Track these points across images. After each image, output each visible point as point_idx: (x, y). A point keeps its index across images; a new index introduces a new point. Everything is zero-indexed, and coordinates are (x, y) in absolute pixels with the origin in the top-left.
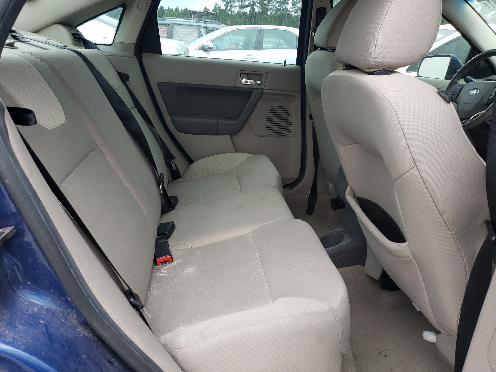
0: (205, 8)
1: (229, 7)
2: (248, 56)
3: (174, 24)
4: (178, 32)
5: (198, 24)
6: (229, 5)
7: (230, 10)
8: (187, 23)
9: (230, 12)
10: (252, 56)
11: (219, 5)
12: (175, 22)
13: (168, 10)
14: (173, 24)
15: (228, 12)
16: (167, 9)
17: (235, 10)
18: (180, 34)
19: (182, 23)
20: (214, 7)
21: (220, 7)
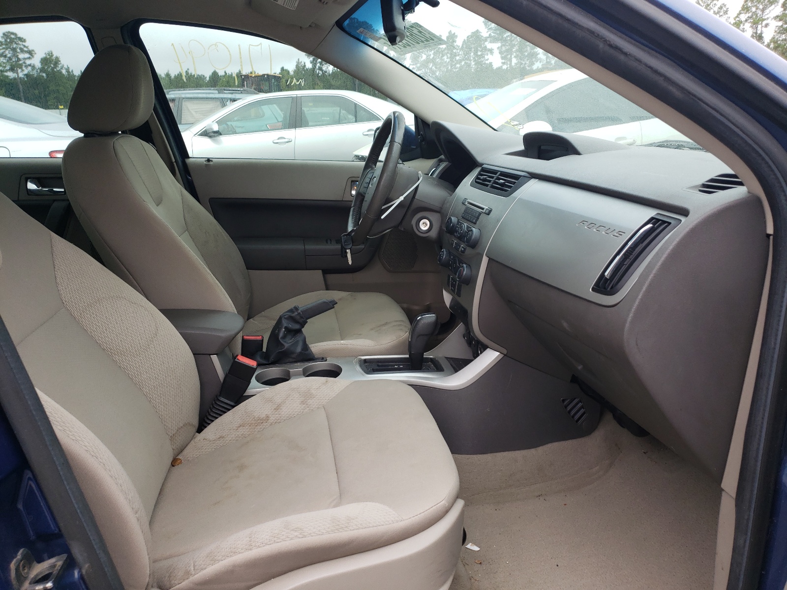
0: (282, 69)
1: (318, 65)
2: (278, 139)
3: (184, 98)
4: (191, 110)
5: (222, 96)
6: (318, 61)
7: (320, 69)
8: (204, 96)
9: (321, 72)
10: (285, 138)
11: (303, 63)
12: (183, 96)
13: (225, 76)
14: (181, 99)
15: (317, 72)
16: (224, 74)
17: (327, 68)
18: (194, 113)
19: (196, 96)
20: (295, 67)
21: (305, 66)
